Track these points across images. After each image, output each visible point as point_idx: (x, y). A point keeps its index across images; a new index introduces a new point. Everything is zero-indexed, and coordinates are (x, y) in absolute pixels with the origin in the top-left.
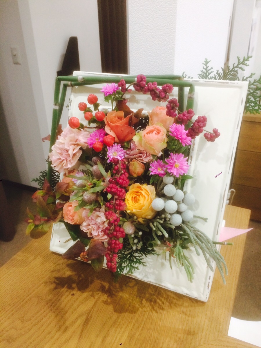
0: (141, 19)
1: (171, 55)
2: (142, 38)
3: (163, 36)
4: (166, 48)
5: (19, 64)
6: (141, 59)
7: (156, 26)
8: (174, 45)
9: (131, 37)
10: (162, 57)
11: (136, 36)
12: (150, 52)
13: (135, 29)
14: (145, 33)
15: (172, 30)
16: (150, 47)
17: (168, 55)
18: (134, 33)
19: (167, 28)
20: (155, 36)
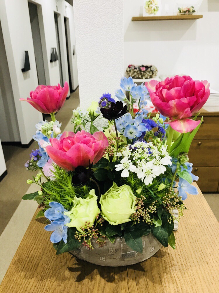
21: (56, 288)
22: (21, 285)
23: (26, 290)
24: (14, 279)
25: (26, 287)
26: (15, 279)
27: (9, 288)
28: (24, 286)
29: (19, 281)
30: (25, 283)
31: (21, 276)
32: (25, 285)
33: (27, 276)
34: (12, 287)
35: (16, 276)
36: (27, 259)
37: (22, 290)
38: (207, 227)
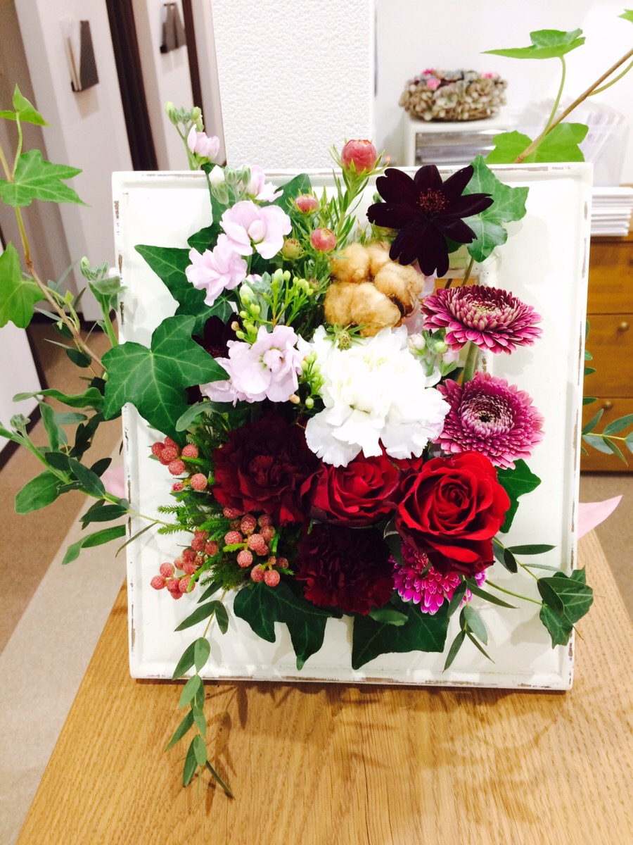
0: (255, 18)
1: (358, 125)
2: (261, 77)
3: (331, 69)
4: (343, 103)
6: (263, 141)
7: (306, 39)
8: (365, 93)
9: (227, 77)
10: (330, 131)
11: (241, 73)
12: (290, 118)
13: (237, 51)
14: (272, 60)
15: (357, 48)
16: (289, 103)
17: (348, 125)
18: (235, 63)
19: (343, 44)
20: (306, 70)
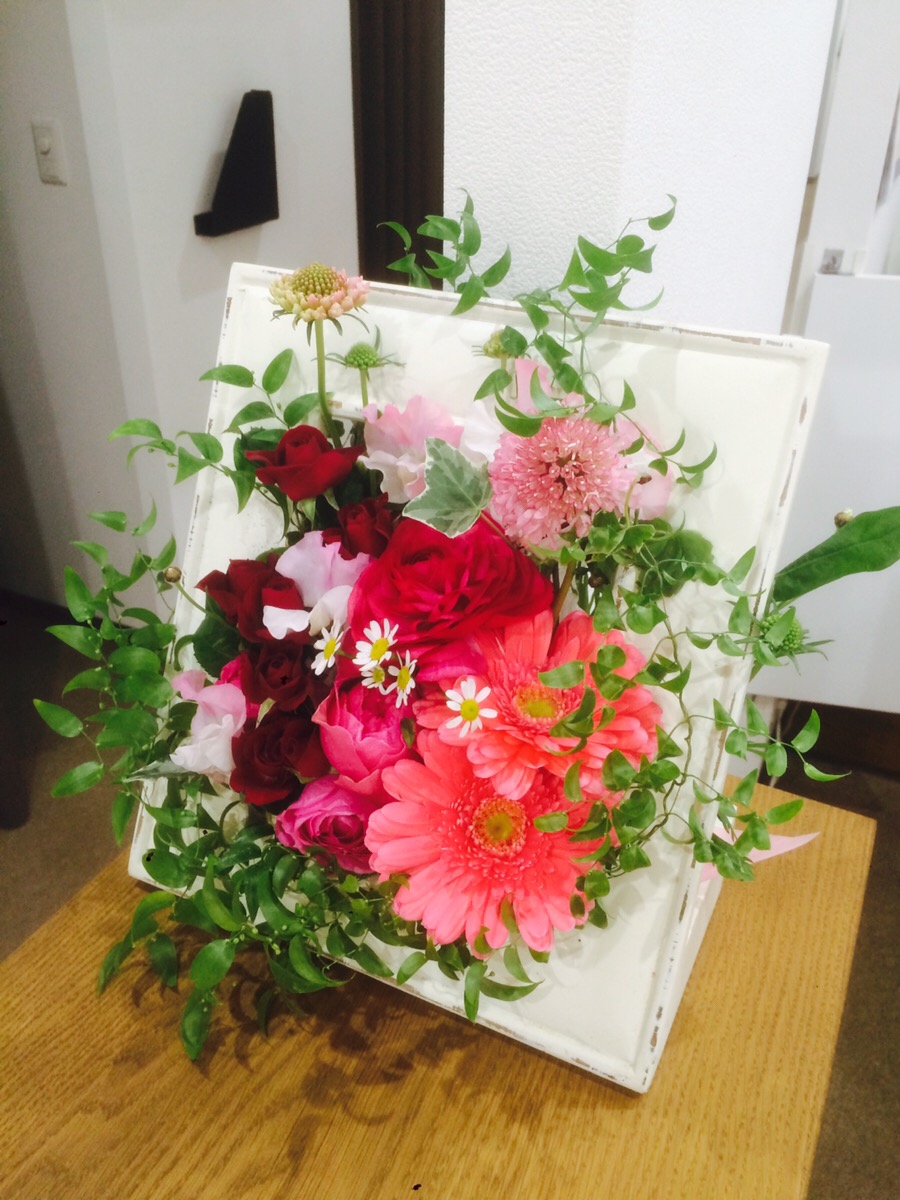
5: (61, 183)
21: (150, 1012)
22: (70, 964)
23: (73, 986)
24: (60, 942)
25: (80, 974)
26: (65, 941)
27: (37, 962)
28: (74, 972)
29: (70, 952)
30: (82, 965)
31: (85, 938)
32: (79, 968)
33: (98, 944)
34: (45, 963)
35: (72, 934)
36: (125, 894)
37: (63, 982)
38: (777, 1015)
